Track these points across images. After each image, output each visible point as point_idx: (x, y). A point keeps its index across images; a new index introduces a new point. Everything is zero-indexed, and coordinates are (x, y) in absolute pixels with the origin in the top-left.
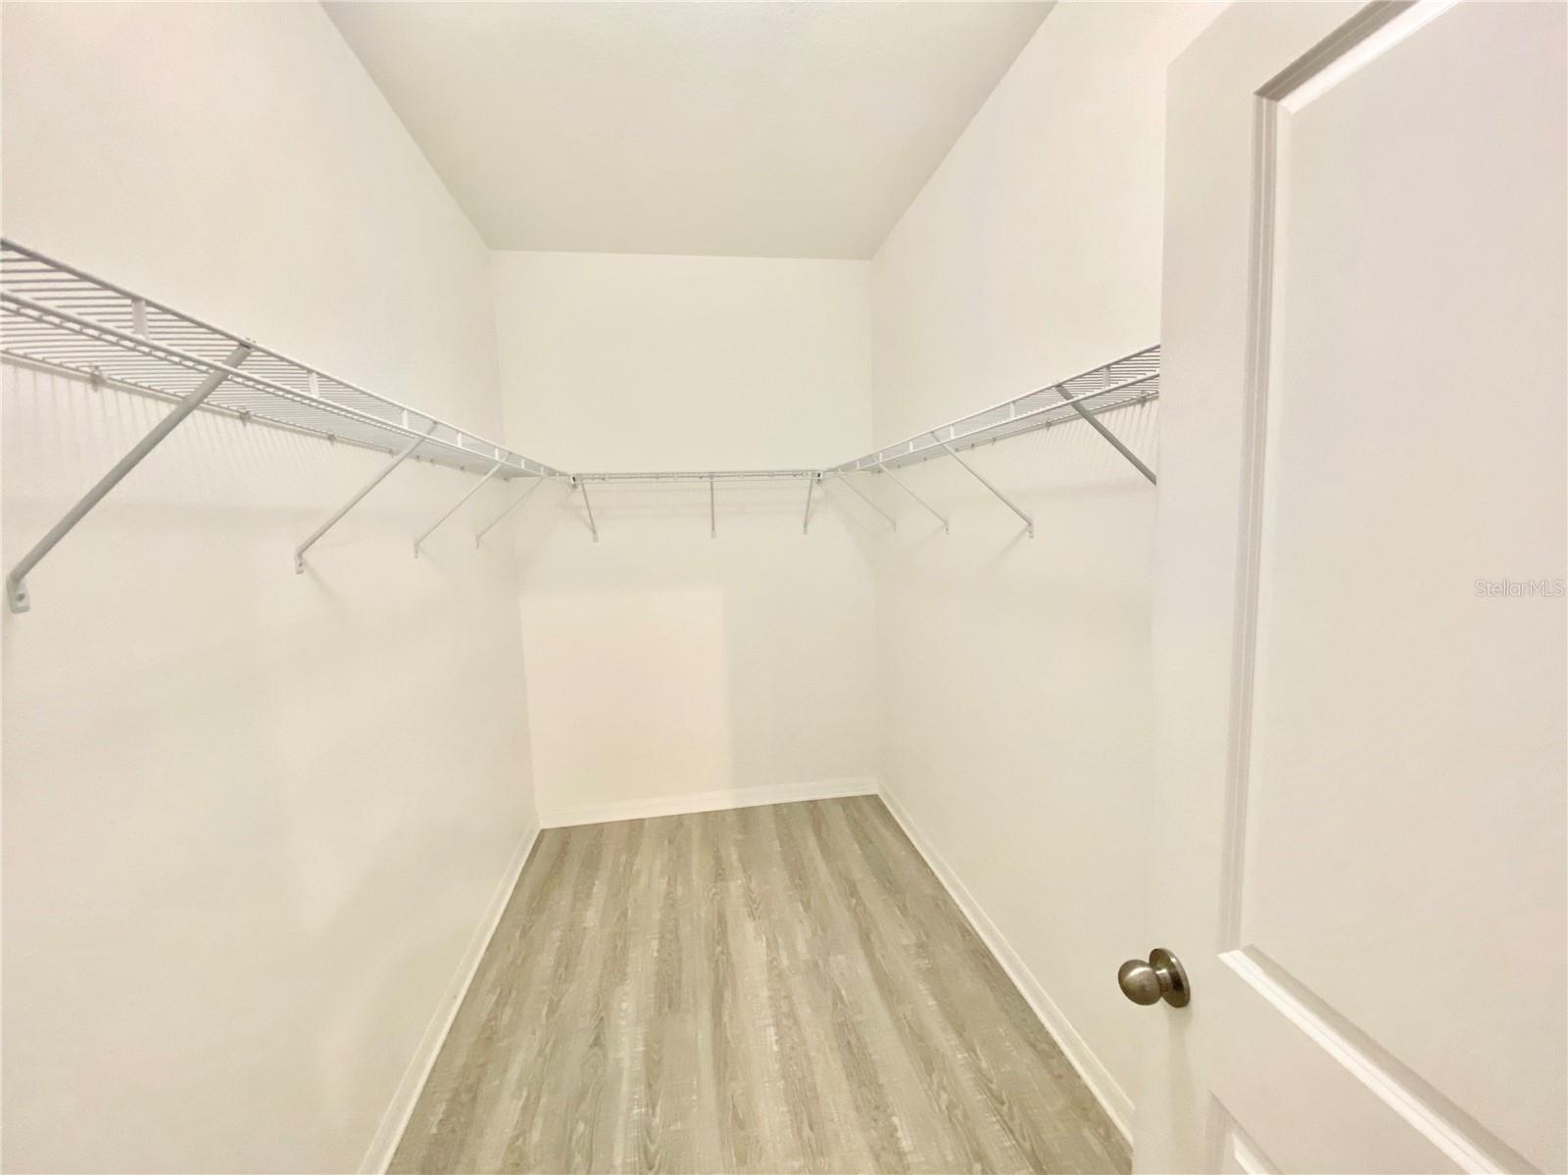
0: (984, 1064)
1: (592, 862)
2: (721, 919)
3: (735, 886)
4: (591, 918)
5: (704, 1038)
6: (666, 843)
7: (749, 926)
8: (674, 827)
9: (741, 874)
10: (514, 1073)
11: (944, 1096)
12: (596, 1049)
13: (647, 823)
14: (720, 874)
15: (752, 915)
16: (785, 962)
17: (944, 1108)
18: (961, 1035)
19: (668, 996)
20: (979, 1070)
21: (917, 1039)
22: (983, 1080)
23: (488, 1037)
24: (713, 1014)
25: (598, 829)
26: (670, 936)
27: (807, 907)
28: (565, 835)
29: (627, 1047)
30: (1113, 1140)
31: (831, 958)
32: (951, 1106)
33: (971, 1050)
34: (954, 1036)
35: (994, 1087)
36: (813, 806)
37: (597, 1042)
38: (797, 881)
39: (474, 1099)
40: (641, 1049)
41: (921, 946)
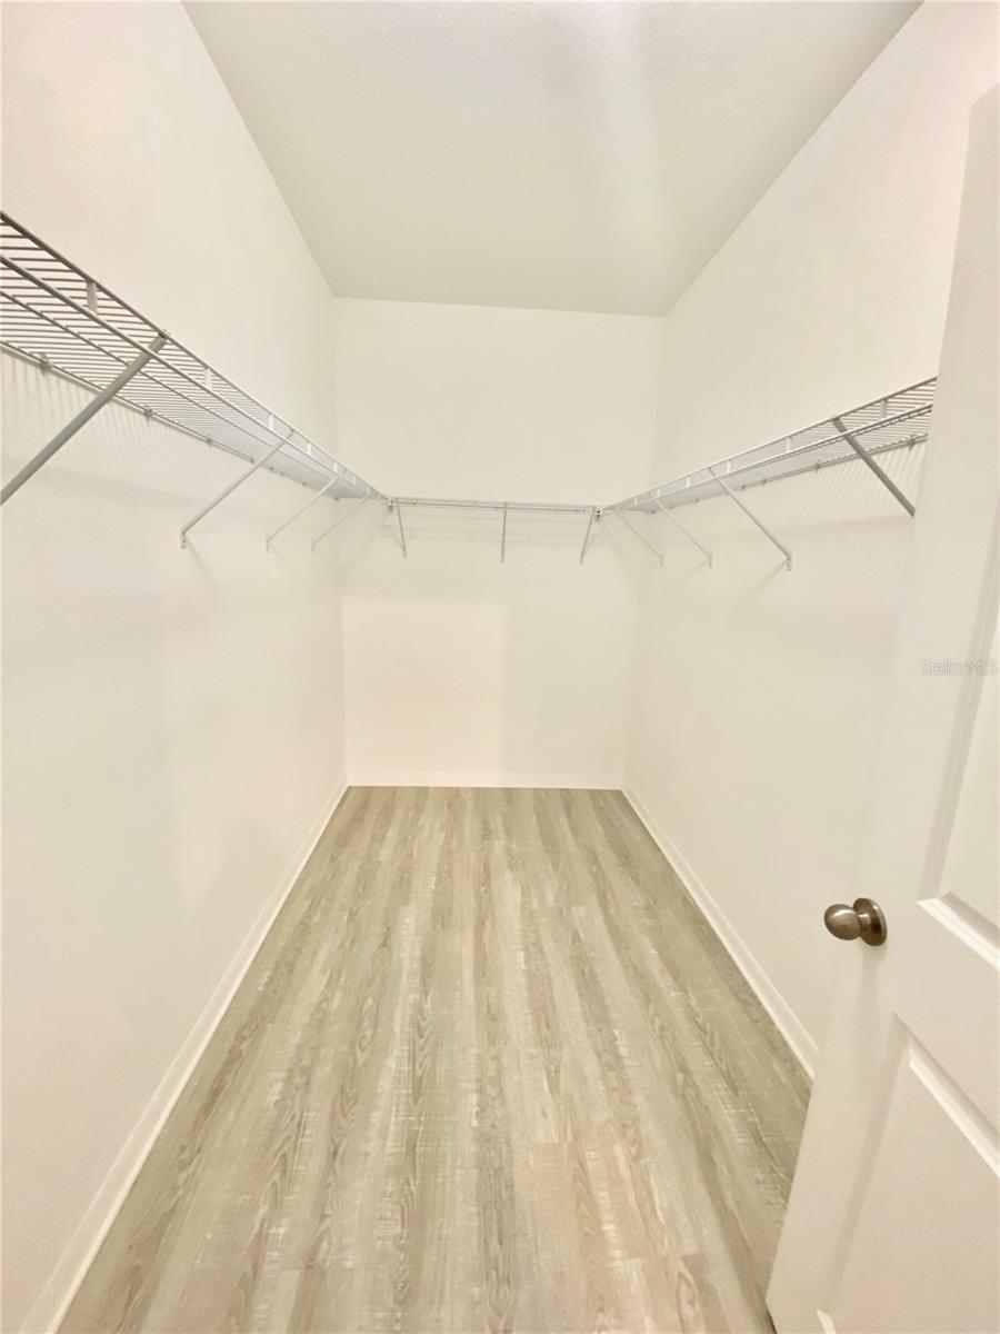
0: (694, 1003)
1: (387, 813)
2: (487, 869)
3: (499, 845)
4: (385, 854)
5: (467, 952)
6: (445, 806)
7: (508, 875)
8: (452, 797)
9: (503, 836)
10: (322, 956)
11: (658, 1021)
12: (385, 949)
13: (430, 791)
14: (487, 833)
15: (511, 868)
16: (535, 905)
17: (657, 1029)
18: (675, 979)
19: (441, 917)
20: (689, 1006)
21: (639, 977)
22: (691, 1015)
23: (304, 929)
24: (476, 936)
25: (393, 790)
26: (445, 875)
27: (555, 867)
28: (367, 793)
29: (408, 951)
30: (797, 1074)
31: (574, 909)
32: (662, 1029)
33: (683, 990)
34: (670, 978)
35: (700, 1020)
36: (566, 793)
37: (384, 944)
38: (549, 847)
39: (291, 971)
40: (418, 953)
41: (648, 908)
